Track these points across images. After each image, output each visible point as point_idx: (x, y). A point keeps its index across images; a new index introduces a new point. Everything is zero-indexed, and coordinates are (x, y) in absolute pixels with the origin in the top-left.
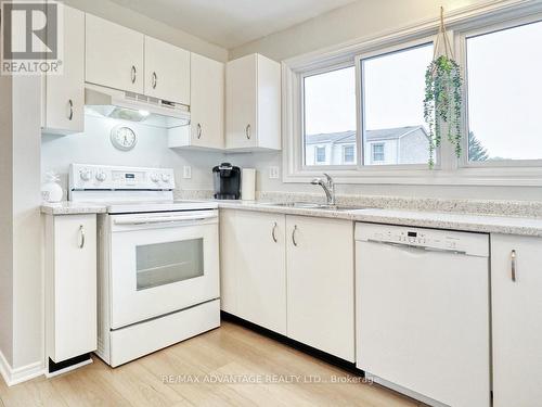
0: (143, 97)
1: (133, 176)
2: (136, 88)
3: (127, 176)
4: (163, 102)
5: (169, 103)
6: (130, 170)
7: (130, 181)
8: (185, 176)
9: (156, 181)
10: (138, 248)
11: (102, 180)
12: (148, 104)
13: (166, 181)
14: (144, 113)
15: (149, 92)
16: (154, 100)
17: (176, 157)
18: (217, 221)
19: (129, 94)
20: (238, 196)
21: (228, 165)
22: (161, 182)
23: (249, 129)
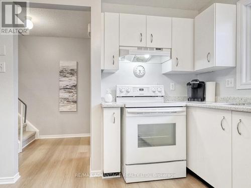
0: (146, 48)
1: (143, 90)
2: (142, 45)
3: (140, 90)
4: (157, 49)
5: (160, 49)
6: (141, 86)
7: (141, 92)
8: (171, 89)
9: (154, 92)
10: (139, 126)
11: (128, 92)
12: (149, 51)
13: (160, 92)
14: (147, 56)
15: (149, 45)
16: (152, 49)
17: (166, 78)
18: (185, 113)
19: (139, 48)
20: (203, 99)
21: (196, 81)
22: (157, 92)
23: (209, 56)
